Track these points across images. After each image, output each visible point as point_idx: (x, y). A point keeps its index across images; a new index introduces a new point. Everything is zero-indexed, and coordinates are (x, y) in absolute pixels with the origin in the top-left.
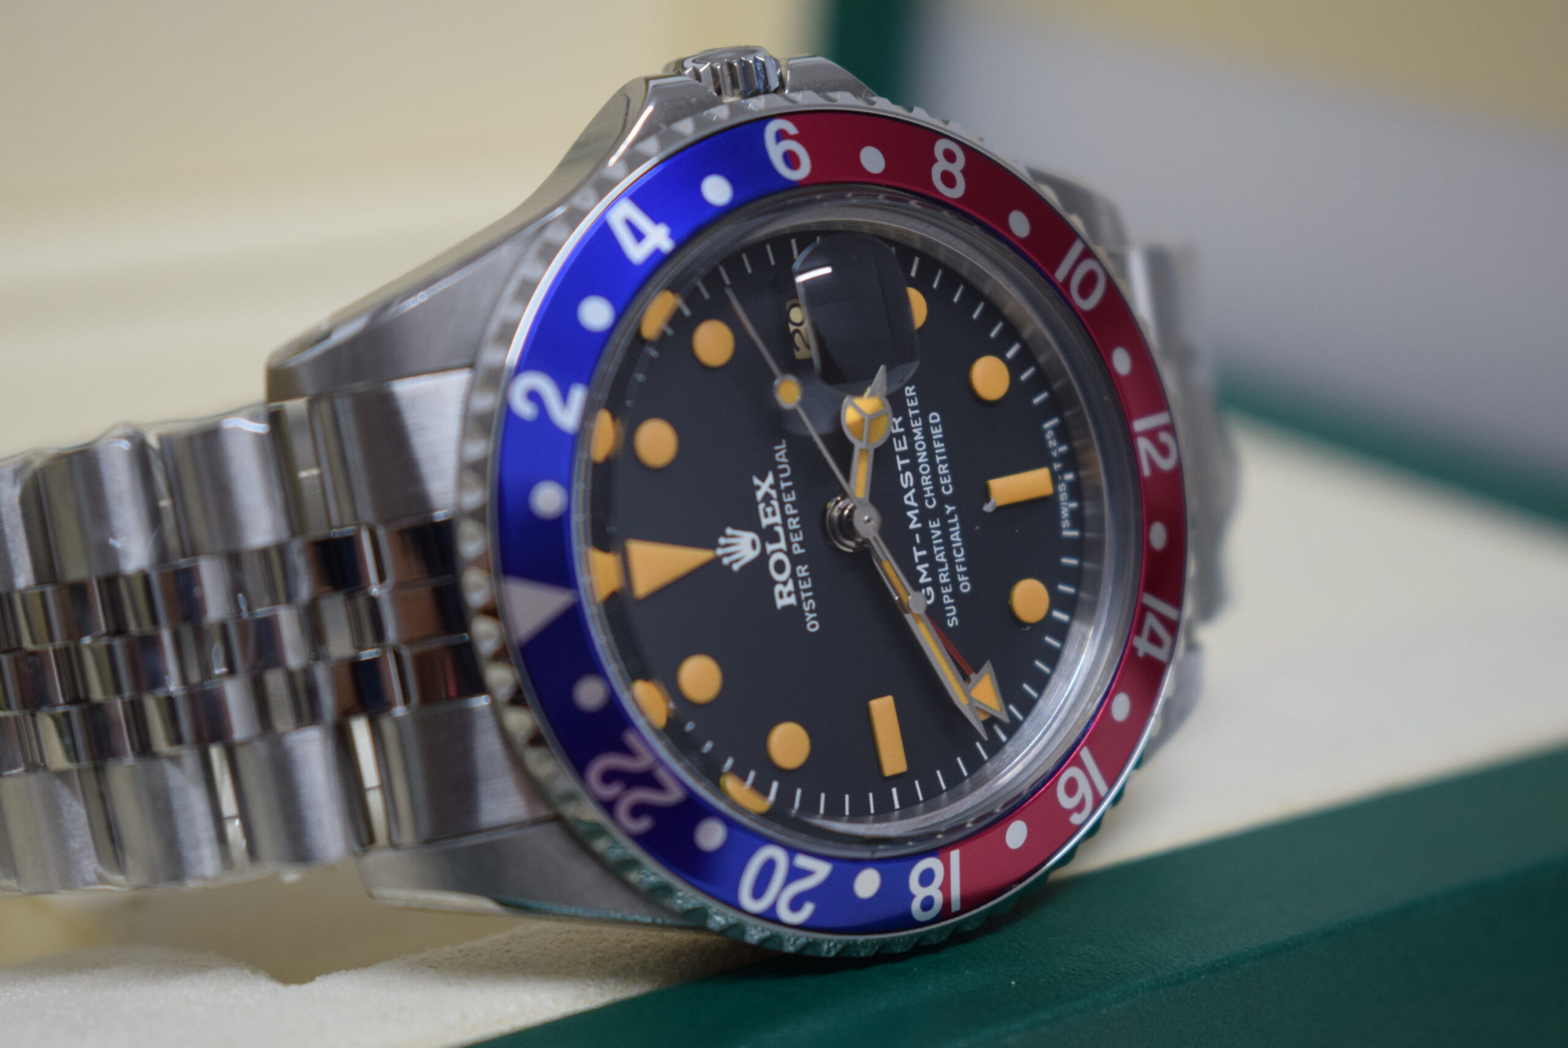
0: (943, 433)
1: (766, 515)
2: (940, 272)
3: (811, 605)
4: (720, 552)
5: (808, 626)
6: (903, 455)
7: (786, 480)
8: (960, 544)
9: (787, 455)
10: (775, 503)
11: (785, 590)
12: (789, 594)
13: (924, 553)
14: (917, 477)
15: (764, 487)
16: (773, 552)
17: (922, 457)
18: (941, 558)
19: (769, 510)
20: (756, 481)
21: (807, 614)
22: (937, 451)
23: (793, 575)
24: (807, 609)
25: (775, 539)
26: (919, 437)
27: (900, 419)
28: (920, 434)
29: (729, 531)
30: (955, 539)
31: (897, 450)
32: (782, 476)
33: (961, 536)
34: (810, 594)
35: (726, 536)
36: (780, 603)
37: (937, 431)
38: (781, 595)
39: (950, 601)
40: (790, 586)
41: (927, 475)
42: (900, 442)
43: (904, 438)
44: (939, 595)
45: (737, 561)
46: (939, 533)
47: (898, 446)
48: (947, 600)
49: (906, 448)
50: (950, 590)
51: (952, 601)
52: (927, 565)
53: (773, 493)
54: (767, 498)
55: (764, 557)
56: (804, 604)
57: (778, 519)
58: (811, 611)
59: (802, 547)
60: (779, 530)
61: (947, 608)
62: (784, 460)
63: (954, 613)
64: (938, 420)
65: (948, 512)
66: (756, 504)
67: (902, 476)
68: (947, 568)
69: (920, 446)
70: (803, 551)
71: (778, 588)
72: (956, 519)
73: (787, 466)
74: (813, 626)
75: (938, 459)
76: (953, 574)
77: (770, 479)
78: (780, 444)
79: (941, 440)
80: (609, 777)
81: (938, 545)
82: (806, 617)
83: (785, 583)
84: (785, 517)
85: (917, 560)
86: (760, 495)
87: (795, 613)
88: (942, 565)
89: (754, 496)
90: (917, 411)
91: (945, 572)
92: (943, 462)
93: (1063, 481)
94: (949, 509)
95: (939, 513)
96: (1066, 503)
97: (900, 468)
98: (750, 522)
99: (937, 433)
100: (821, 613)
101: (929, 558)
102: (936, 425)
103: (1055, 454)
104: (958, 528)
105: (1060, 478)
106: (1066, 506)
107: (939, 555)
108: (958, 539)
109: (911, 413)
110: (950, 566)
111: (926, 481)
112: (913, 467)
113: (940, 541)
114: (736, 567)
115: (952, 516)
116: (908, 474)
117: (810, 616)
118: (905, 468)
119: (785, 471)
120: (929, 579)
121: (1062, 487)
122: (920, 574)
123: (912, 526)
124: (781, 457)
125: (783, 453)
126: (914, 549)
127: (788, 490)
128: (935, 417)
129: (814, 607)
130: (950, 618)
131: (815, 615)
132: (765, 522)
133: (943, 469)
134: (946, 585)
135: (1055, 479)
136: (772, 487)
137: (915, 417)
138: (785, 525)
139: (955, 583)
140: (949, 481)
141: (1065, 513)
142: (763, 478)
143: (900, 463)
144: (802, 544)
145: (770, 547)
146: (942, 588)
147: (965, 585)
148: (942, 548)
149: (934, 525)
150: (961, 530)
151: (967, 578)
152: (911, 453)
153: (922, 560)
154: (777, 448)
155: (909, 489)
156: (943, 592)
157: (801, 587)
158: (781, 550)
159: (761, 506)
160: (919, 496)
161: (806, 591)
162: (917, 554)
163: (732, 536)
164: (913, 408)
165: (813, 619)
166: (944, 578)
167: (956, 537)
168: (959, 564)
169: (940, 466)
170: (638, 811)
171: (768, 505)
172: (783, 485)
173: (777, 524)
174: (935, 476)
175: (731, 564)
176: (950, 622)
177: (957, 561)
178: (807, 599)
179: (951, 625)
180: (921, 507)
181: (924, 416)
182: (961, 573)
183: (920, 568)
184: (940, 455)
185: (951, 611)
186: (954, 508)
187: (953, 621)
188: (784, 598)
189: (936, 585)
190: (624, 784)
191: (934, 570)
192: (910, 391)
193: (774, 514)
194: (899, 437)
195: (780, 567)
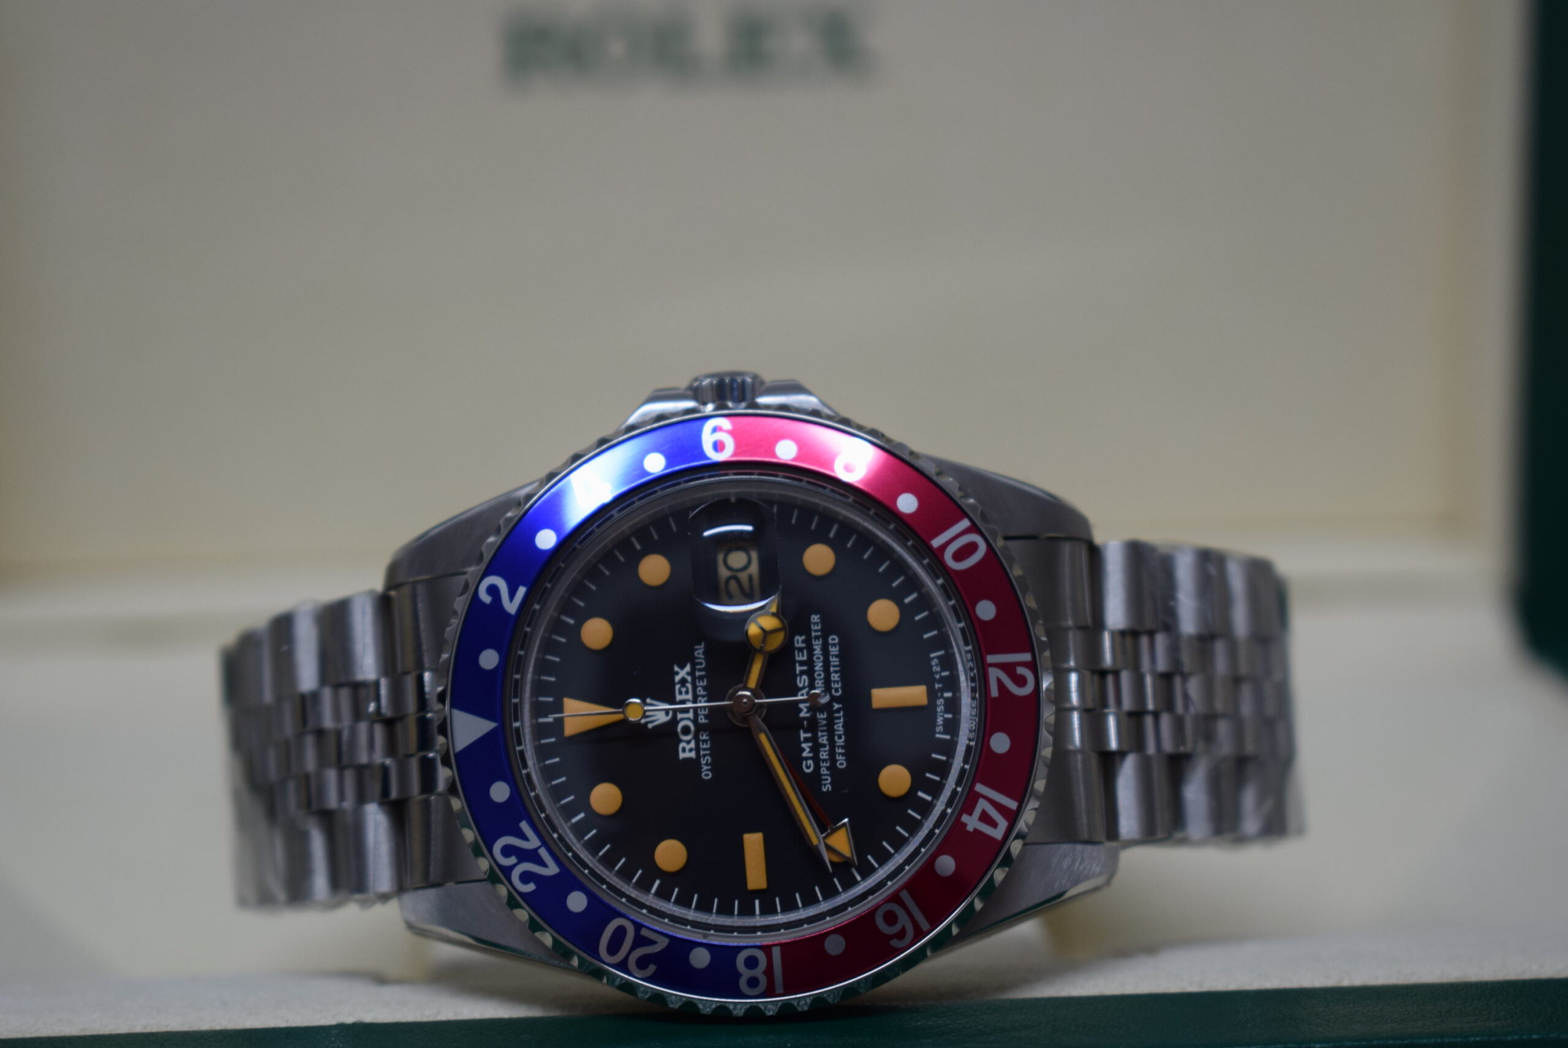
0: (839, 651)
1: (680, 693)
2: (854, 537)
3: (707, 760)
5: (703, 774)
6: (802, 663)
7: (700, 670)
8: (842, 733)
9: (704, 653)
10: (689, 686)
11: (688, 747)
12: (691, 750)
13: (809, 735)
14: (812, 680)
15: (682, 673)
16: (682, 719)
17: (819, 666)
18: (823, 740)
19: (684, 690)
20: (676, 669)
21: (703, 766)
22: (832, 664)
23: (696, 737)
24: (703, 762)
25: (686, 710)
26: (818, 651)
27: (803, 637)
28: (819, 649)
29: (649, 700)
30: (838, 728)
31: (797, 658)
32: (698, 667)
33: (843, 726)
34: (708, 752)
36: (682, 756)
37: (834, 649)
38: (684, 750)
39: (826, 772)
40: (692, 745)
41: (821, 680)
42: (801, 654)
43: (805, 651)
44: (817, 767)
45: (652, 722)
46: (824, 722)
47: (799, 656)
48: (824, 771)
49: (805, 658)
50: (828, 764)
51: (828, 773)
52: (810, 744)
53: (689, 678)
54: (683, 682)
55: (674, 722)
56: (702, 759)
57: (690, 697)
58: (707, 764)
59: (706, 719)
61: (823, 777)
62: (701, 656)
63: (829, 781)
64: (837, 641)
65: (835, 708)
66: (674, 684)
67: (798, 678)
68: (827, 748)
69: (818, 658)
70: (707, 721)
71: (682, 745)
72: (841, 714)
73: (703, 661)
74: (707, 775)
75: (832, 669)
76: (832, 754)
77: (688, 668)
78: (700, 644)
79: (836, 656)
80: (507, 851)
81: (822, 731)
82: (703, 768)
83: (688, 742)
84: (695, 696)
85: (802, 739)
86: (677, 678)
87: (693, 765)
88: (824, 746)
89: (673, 679)
90: (819, 634)
91: (825, 751)
92: (836, 672)
93: (942, 697)
94: (836, 706)
95: (828, 707)
96: (942, 714)
97: (798, 672)
98: (667, 696)
99: (834, 650)
100: (714, 767)
101: (814, 740)
102: (834, 645)
103: (937, 677)
104: (842, 720)
105: (939, 694)
106: (943, 716)
107: (822, 739)
108: (841, 728)
109: (813, 634)
110: (830, 747)
111: (819, 683)
112: (810, 673)
113: (825, 728)
114: (650, 726)
115: (838, 711)
116: (805, 677)
117: (705, 768)
118: (802, 673)
119: (701, 664)
120: (811, 755)
121: (940, 702)
122: (804, 750)
123: (802, 715)
124: (699, 654)
125: (701, 651)
126: (801, 732)
127: (701, 678)
128: (834, 639)
129: (709, 761)
130: (825, 785)
131: (709, 767)
132: (679, 698)
133: (835, 677)
134: (825, 760)
135: (932, 695)
136: (688, 674)
137: (817, 638)
138: (695, 702)
139: (833, 760)
140: (840, 685)
141: (940, 721)
142: (682, 667)
143: (798, 669)
144: (706, 717)
145: (680, 716)
146: (821, 763)
147: (841, 762)
148: (826, 733)
149: (822, 716)
150: (844, 722)
151: (844, 758)
152: (810, 663)
153: (806, 740)
154: (696, 647)
155: (804, 688)
156: (821, 765)
157: (701, 746)
158: (689, 719)
159: (677, 687)
161: (705, 749)
162: (803, 735)
163: (651, 705)
164: (816, 631)
165: (707, 770)
166: (824, 755)
167: (839, 727)
168: (839, 747)
169: (832, 675)
170: (526, 877)
171: (683, 686)
172: (698, 674)
173: (688, 700)
174: (827, 681)
175: (647, 723)
176: (825, 788)
177: (837, 744)
178: (705, 756)
179: (825, 790)
180: (812, 701)
181: (825, 637)
182: (839, 754)
183: (804, 745)
184: (834, 666)
185: (827, 780)
186: (840, 706)
187: (827, 787)
188: (686, 750)
189: (816, 759)
190: (517, 857)
191: (816, 748)
192: (815, 618)
193: (687, 692)
194: (801, 650)
195: (686, 730)
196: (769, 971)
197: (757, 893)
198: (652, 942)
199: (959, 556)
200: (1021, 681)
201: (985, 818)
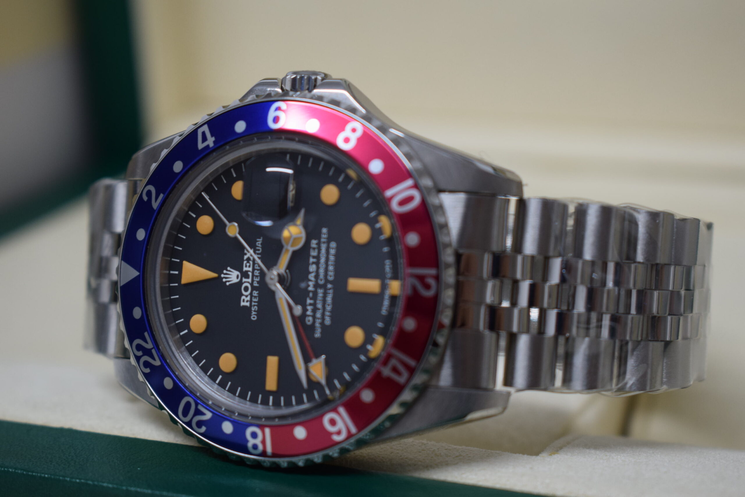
0: (335, 252)
1: (246, 266)
2: (353, 182)
3: (255, 309)
4: (222, 276)
5: (252, 317)
6: (314, 257)
7: (258, 254)
8: (330, 303)
9: (261, 244)
10: (251, 262)
11: (246, 299)
12: (247, 301)
13: (312, 301)
14: (318, 268)
15: (249, 254)
16: (245, 282)
17: (323, 260)
18: (319, 306)
19: (248, 264)
20: (246, 251)
21: (253, 312)
22: (330, 260)
23: (251, 294)
24: (253, 309)
25: (247, 277)
26: (323, 251)
27: (316, 241)
29: (229, 268)
31: (312, 254)
32: (257, 252)
33: (331, 299)
34: (256, 304)
35: (227, 270)
36: (242, 304)
40: (249, 298)
41: (323, 269)
42: (314, 251)
43: (316, 250)
44: (314, 322)
45: (229, 281)
46: (321, 295)
47: (312, 252)
48: (317, 325)
49: (316, 254)
50: (320, 321)
51: (320, 326)
52: (312, 307)
53: (252, 258)
54: (248, 259)
55: (240, 283)
56: (252, 307)
57: (250, 269)
58: (255, 311)
60: (250, 274)
61: (316, 329)
62: (260, 245)
63: (319, 331)
64: (335, 246)
66: (243, 261)
67: (311, 266)
68: (321, 311)
69: (323, 255)
70: (258, 285)
71: (243, 297)
72: (331, 291)
73: (260, 249)
74: (254, 317)
75: (330, 263)
76: (323, 315)
78: (260, 238)
79: (333, 255)
80: (139, 347)
81: (320, 300)
83: (247, 296)
84: (254, 269)
85: (308, 304)
86: (245, 257)
87: (248, 310)
88: (319, 309)
89: (243, 257)
90: (325, 240)
91: (319, 313)
92: (332, 265)
94: (329, 286)
95: (324, 286)
97: (311, 262)
98: (238, 267)
99: (332, 251)
100: (258, 313)
101: (314, 305)
102: (333, 248)
109: (322, 240)
110: (323, 311)
111: (322, 271)
112: (317, 264)
114: (228, 284)
115: (330, 289)
116: (314, 266)
118: (313, 263)
119: (259, 250)
120: (312, 314)
122: (308, 310)
123: (310, 289)
124: (259, 244)
125: (260, 242)
126: (308, 298)
128: (333, 245)
129: (256, 309)
130: (316, 333)
131: (256, 313)
132: (245, 269)
133: (331, 268)
134: (319, 318)
135: (383, 287)
137: (324, 242)
138: (253, 273)
139: (323, 318)
140: (333, 274)
143: (312, 260)
144: (258, 282)
145: (244, 280)
146: (316, 319)
147: (328, 321)
148: (321, 302)
149: (320, 292)
150: (332, 296)
151: (329, 318)
152: (318, 257)
153: (310, 304)
154: (258, 240)
155: (312, 272)
156: (316, 321)
157: (253, 300)
158: (248, 282)
159: (245, 262)
160: (317, 277)
161: (255, 302)
162: (309, 301)
163: (230, 271)
164: (324, 238)
165: (254, 315)
166: (319, 315)
167: (329, 299)
168: (327, 311)
170: (147, 365)
171: (248, 262)
173: (249, 271)
174: (326, 270)
175: (226, 282)
176: (316, 335)
177: (327, 309)
178: (254, 305)
179: (316, 337)
180: (316, 282)
181: (328, 242)
182: (327, 316)
183: (308, 307)
186: (332, 286)
187: (318, 335)
188: (245, 302)
189: (314, 317)
190: (143, 352)
191: (315, 310)
192: (324, 230)
193: (249, 266)
194: (314, 249)
195: (246, 289)
196: (264, 442)
197: (271, 393)
198: (203, 414)
199: (402, 203)
200: (427, 287)
201: (395, 370)
